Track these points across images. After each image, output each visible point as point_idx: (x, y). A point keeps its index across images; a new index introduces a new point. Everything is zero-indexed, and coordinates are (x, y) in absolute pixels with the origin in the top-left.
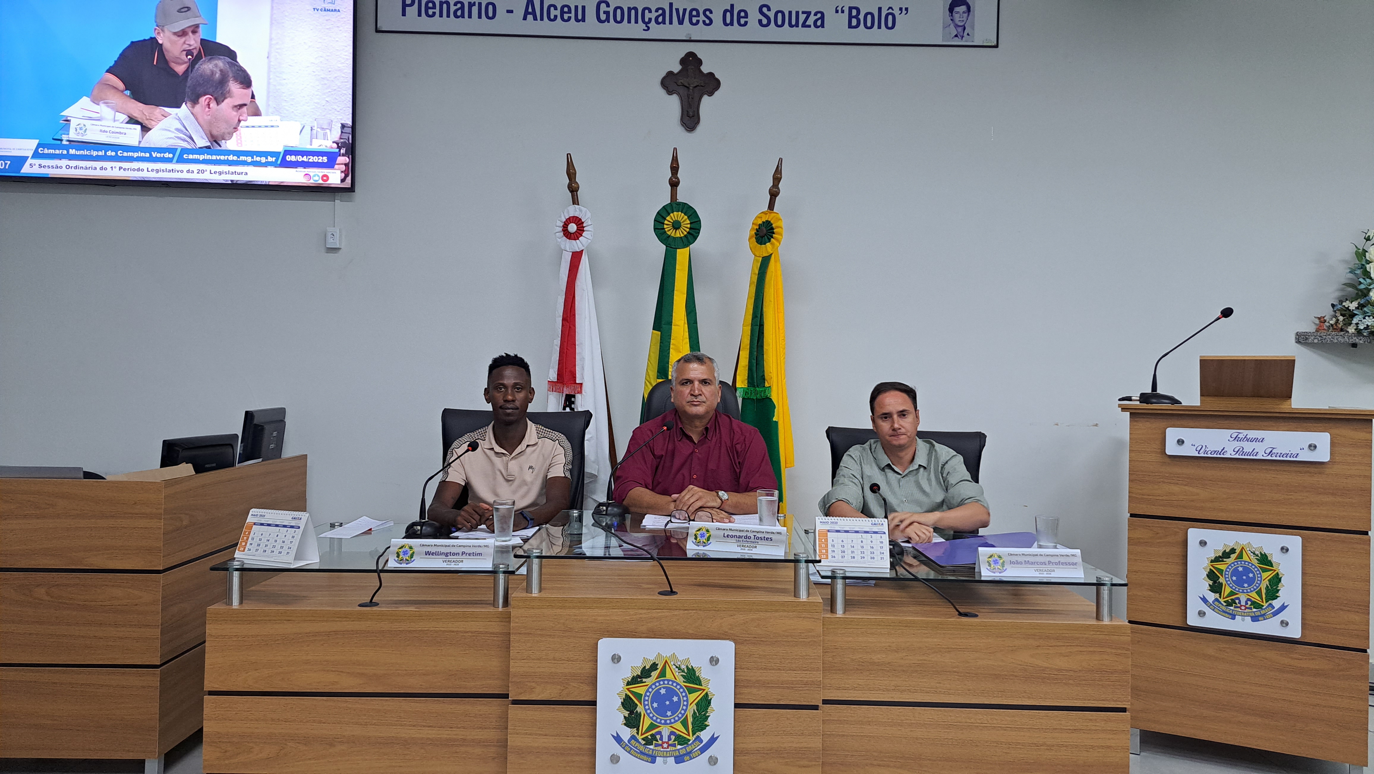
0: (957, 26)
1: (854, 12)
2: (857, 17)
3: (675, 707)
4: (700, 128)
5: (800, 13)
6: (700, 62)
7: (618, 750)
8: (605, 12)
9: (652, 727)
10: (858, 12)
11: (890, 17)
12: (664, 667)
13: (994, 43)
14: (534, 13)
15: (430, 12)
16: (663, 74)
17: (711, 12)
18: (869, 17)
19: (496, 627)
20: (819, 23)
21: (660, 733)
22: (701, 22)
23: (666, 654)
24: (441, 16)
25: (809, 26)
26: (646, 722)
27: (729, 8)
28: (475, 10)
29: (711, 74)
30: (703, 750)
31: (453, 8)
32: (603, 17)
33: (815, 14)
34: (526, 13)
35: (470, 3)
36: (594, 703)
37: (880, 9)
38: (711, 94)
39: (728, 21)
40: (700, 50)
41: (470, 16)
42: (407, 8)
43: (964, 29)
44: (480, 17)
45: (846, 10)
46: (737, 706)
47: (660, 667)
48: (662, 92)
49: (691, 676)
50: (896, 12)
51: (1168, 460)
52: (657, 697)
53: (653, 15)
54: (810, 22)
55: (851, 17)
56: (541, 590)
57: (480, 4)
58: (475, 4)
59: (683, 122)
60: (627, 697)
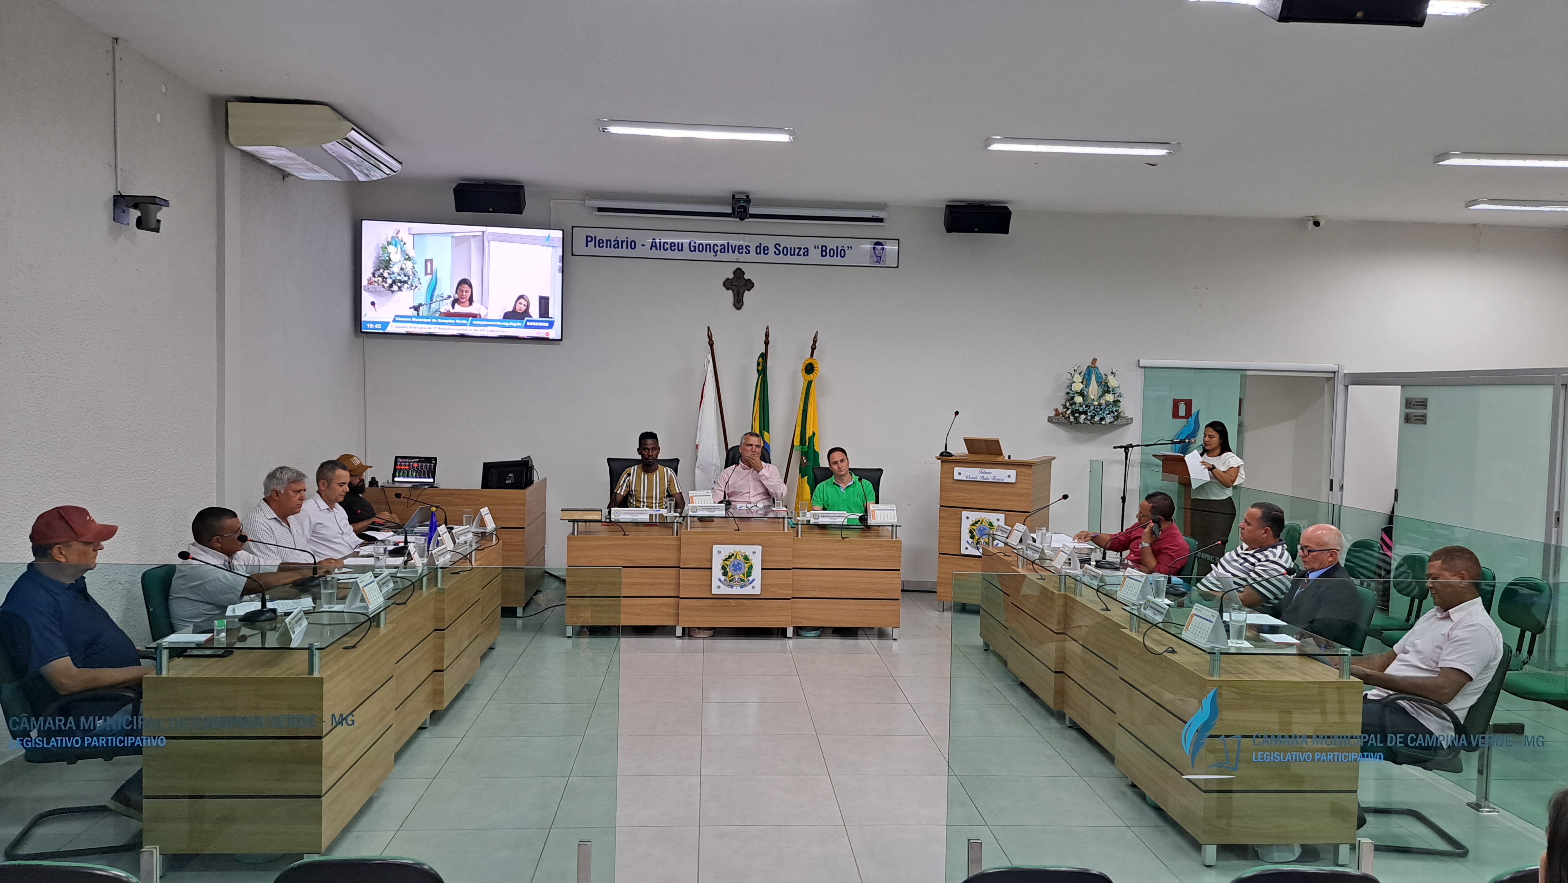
0: (877, 256)
1: (824, 248)
2: (825, 251)
3: (740, 569)
4: (743, 308)
5: (796, 249)
6: (744, 273)
7: (720, 584)
8: (693, 246)
9: (732, 576)
10: (826, 247)
11: (843, 252)
12: (736, 555)
13: (896, 266)
14: (656, 246)
15: (601, 245)
16: (724, 280)
17: (749, 247)
18: (832, 251)
19: (674, 542)
20: (806, 254)
21: (734, 578)
22: (744, 253)
24: (607, 247)
25: (801, 255)
26: (730, 574)
27: (759, 245)
28: (625, 244)
29: (749, 280)
30: (750, 584)
31: (613, 243)
32: (692, 249)
33: (804, 249)
34: (652, 246)
35: (622, 241)
36: (711, 568)
37: (837, 247)
38: (749, 290)
39: (758, 252)
40: (743, 267)
41: (622, 248)
42: (589, 243)
43: (881, 258)
44: (627, 248)
45: (820, 247)
46: (762, 569)
47: (735, 555)
48: (724, 289)
49: (746, 558)
50: (846, 249)
51: (956, 481)
52: (734, 565)
53: (719, 248)
54: (801, 253)
55: (822, 251)
57: (627, 241)
58: (624, 241)
59: (734, 305)
60: (723, 566)
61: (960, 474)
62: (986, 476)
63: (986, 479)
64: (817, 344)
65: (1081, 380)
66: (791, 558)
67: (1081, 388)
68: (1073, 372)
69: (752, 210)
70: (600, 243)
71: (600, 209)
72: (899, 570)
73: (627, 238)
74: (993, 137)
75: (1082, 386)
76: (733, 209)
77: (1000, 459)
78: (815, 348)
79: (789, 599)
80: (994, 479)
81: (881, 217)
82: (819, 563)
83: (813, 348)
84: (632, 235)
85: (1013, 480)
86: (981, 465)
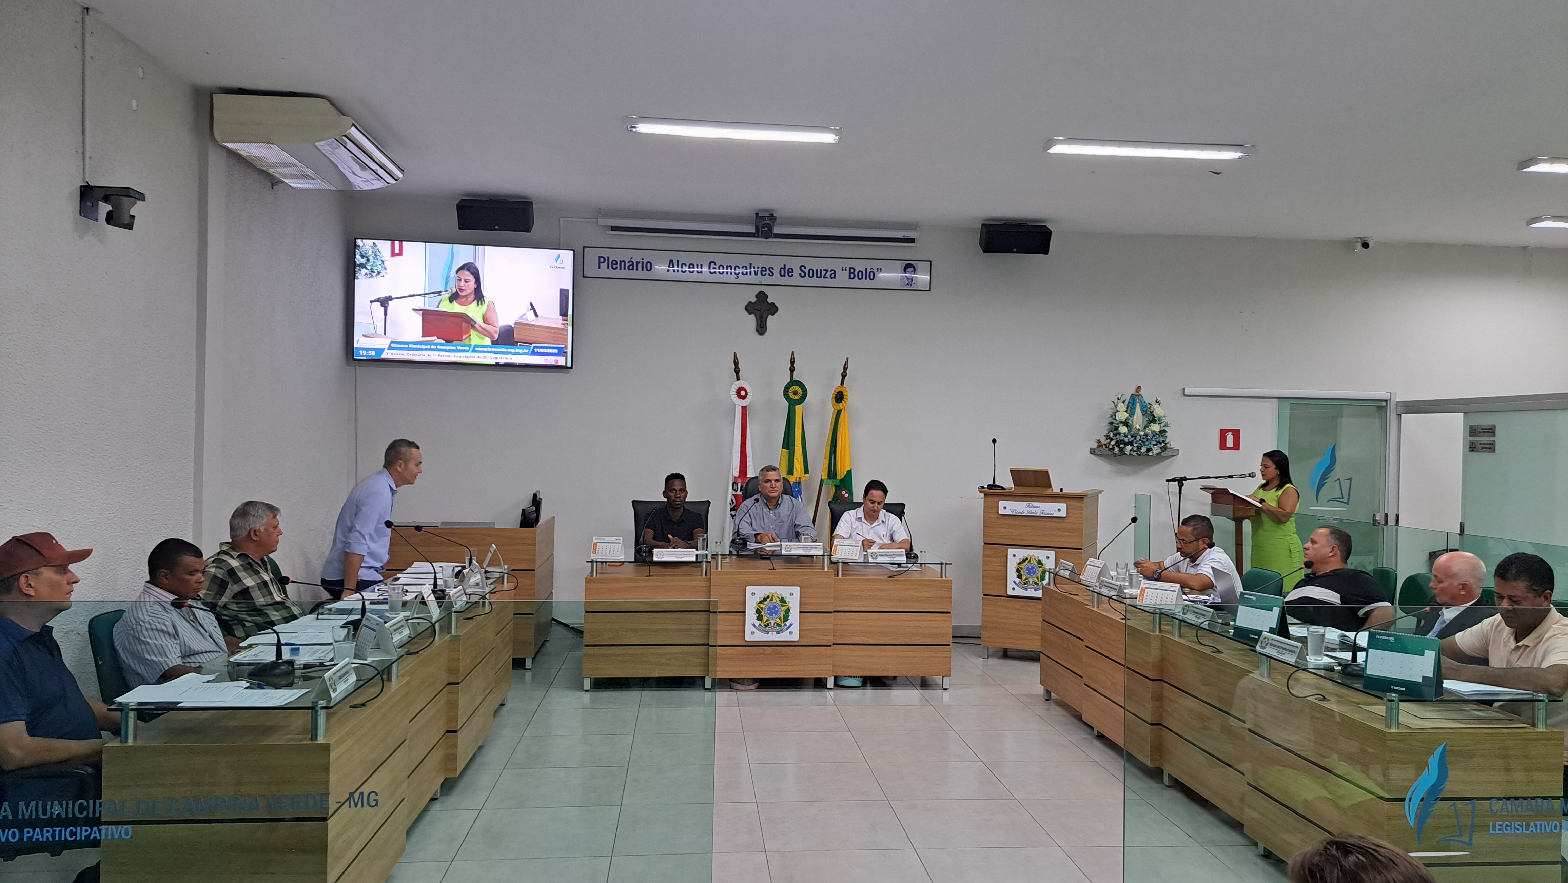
0: (908, 279)
1: (852, 270)
2: (853, 273)
3: (776, 613)
4: (766, 334)
5: (823, 271)
6: (767, 297)
7: (754, 629)
8: (713, 268)
9: (767, 620)
10: (854, 269)
11: (872, 274)
12: (772, 597)
13: (928, 289)
14: (673, 268)
15: (614, 266)
16: (746, 303)
17: (773, 269)
18: (860, 273)
19: (703, 584)
20: (833, 276)
21: (770, 623)
22: (767, 275)
23: (773, 592)
24: (620, 269)
25: (827, 278)
26: (765, 619)
27: (783, 267)
28: (640, 265)
29: (773, 304)
30: (787, 629)
31: (627, 265)
32: (712, 271)
33: (831, 271)
34: (669, 268)
35: (637, 262)
36: (744, 612)
37: (866, 269)
38: (773, 314)
39: (783, 274)
40: (767, 290)
41: (637, 269)
42: (601, 265)
43: (912, 280)
44: (643, 269)
45: (847, 269)
46: (800, 612)
47: (770, 597)
48: (747, 313)
49: (783, 600)
50: (875, 271)
51: (1000, 517)
52: (769, 609)
53: (740, 270)
54: (828, 275)
55: (850, 273)
56: (721, 569)
57: (643, 263)
58: (639, 262)
59: (757, 331)
60: (758, 609)
61: (1005, 508)
62: (1033, 510)
63: (1034, 513)
64: (847, 372)
65: (1126, 409)
66: (832, 600)
67: (1125, 417)
68: (1116, 401)
69: (777, 230)
70: (613, 264)
71: (614, 228)
72: (950, 613)
73: (643, 259)
74: (1056, 138)
75: (1126, 415)
76: (757, 228)
77: (1049, 492)
78: (846, 376)
79: (830, 646)
80: (1042, 513)
81: (912, 237)
82: (863, 606)
83: (844, 376)
84: (647, 256)
85: (1063, 514)
86: (1028, 499)
